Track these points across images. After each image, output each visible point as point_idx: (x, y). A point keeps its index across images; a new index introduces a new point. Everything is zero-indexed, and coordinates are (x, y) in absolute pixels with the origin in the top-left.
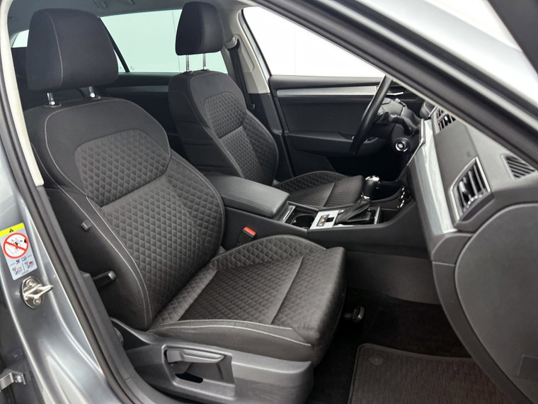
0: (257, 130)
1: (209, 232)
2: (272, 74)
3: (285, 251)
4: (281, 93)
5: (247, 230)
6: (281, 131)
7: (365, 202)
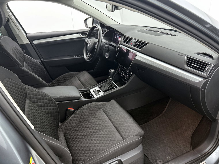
0: (33, 62)
1: (55, 117)
2: (27, 33)
3: (92, 110)
4: (35, 42)
5: (69, 109)
6: (40, 60)
7: (111, 80)
